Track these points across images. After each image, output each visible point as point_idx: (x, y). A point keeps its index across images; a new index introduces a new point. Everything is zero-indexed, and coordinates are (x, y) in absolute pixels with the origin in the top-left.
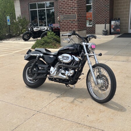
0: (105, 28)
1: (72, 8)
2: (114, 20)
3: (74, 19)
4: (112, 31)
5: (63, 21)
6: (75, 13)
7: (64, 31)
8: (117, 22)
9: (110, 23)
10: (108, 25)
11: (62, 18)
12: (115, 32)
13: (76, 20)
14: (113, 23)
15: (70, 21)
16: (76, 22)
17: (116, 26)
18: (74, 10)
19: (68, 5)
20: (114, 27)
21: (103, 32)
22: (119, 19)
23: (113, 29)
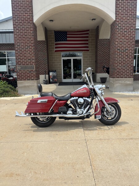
0: (45, 78)
1: (29, 60)
2: (52, 72)
3: (32, 69)
4: (51, 80)
5: (20, 71)
6: (33, 64)
7: (22, 80)
8: (54, 74)
9: (49, 74)
10: (47, 76)
11: (19, 68)
12: (53, 81)
13: (34, 70)
14: (51, 74)
15: (28, 71)
16: (34, 72)
17: (54, 77)
18: (31, 61)
19: (25, 56)
20: (52, 77)
21: (44, 82)
22: (55, 71)
23: (52, 79)
